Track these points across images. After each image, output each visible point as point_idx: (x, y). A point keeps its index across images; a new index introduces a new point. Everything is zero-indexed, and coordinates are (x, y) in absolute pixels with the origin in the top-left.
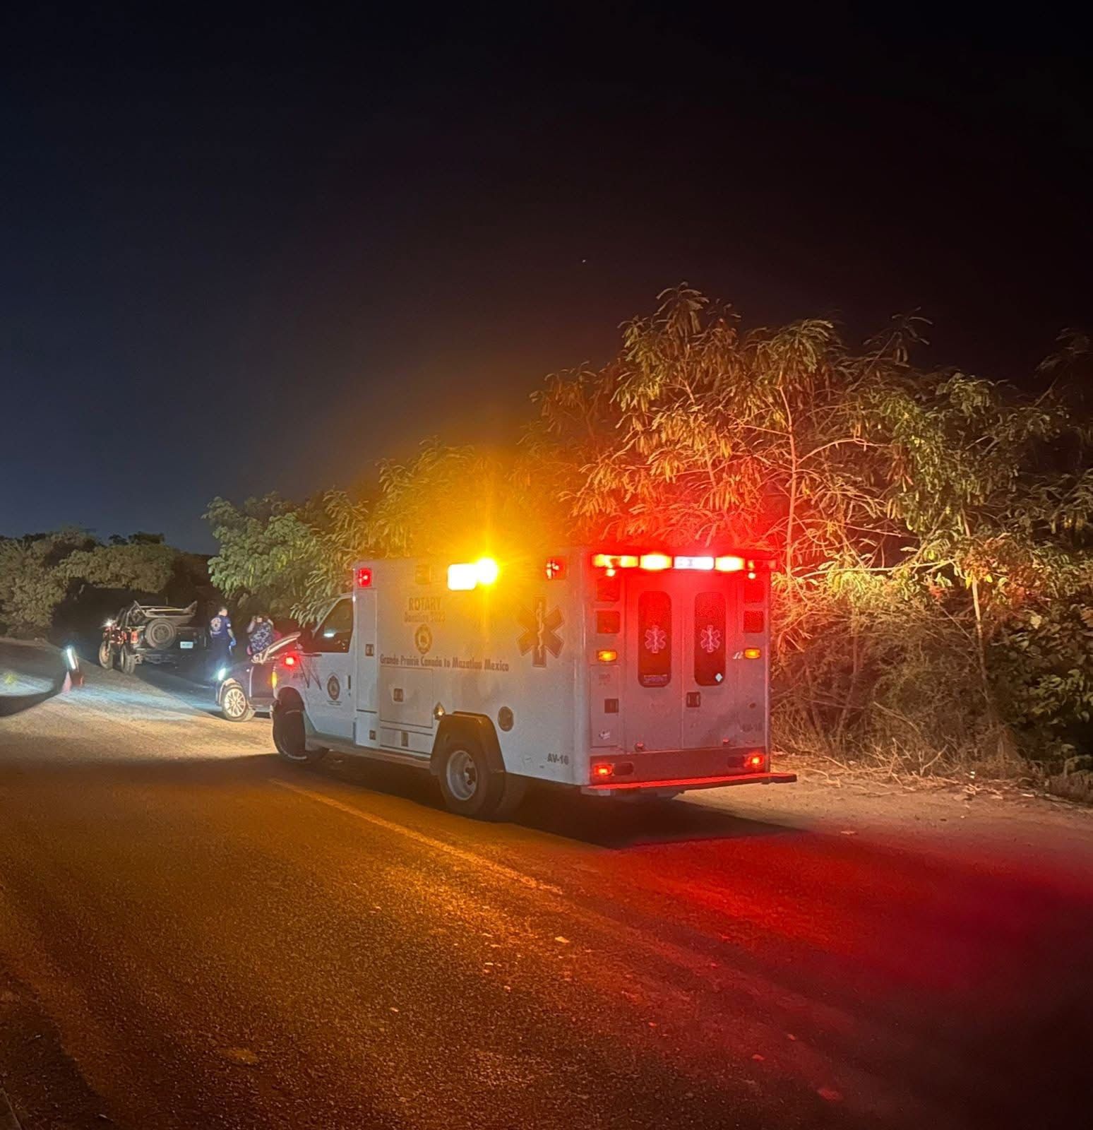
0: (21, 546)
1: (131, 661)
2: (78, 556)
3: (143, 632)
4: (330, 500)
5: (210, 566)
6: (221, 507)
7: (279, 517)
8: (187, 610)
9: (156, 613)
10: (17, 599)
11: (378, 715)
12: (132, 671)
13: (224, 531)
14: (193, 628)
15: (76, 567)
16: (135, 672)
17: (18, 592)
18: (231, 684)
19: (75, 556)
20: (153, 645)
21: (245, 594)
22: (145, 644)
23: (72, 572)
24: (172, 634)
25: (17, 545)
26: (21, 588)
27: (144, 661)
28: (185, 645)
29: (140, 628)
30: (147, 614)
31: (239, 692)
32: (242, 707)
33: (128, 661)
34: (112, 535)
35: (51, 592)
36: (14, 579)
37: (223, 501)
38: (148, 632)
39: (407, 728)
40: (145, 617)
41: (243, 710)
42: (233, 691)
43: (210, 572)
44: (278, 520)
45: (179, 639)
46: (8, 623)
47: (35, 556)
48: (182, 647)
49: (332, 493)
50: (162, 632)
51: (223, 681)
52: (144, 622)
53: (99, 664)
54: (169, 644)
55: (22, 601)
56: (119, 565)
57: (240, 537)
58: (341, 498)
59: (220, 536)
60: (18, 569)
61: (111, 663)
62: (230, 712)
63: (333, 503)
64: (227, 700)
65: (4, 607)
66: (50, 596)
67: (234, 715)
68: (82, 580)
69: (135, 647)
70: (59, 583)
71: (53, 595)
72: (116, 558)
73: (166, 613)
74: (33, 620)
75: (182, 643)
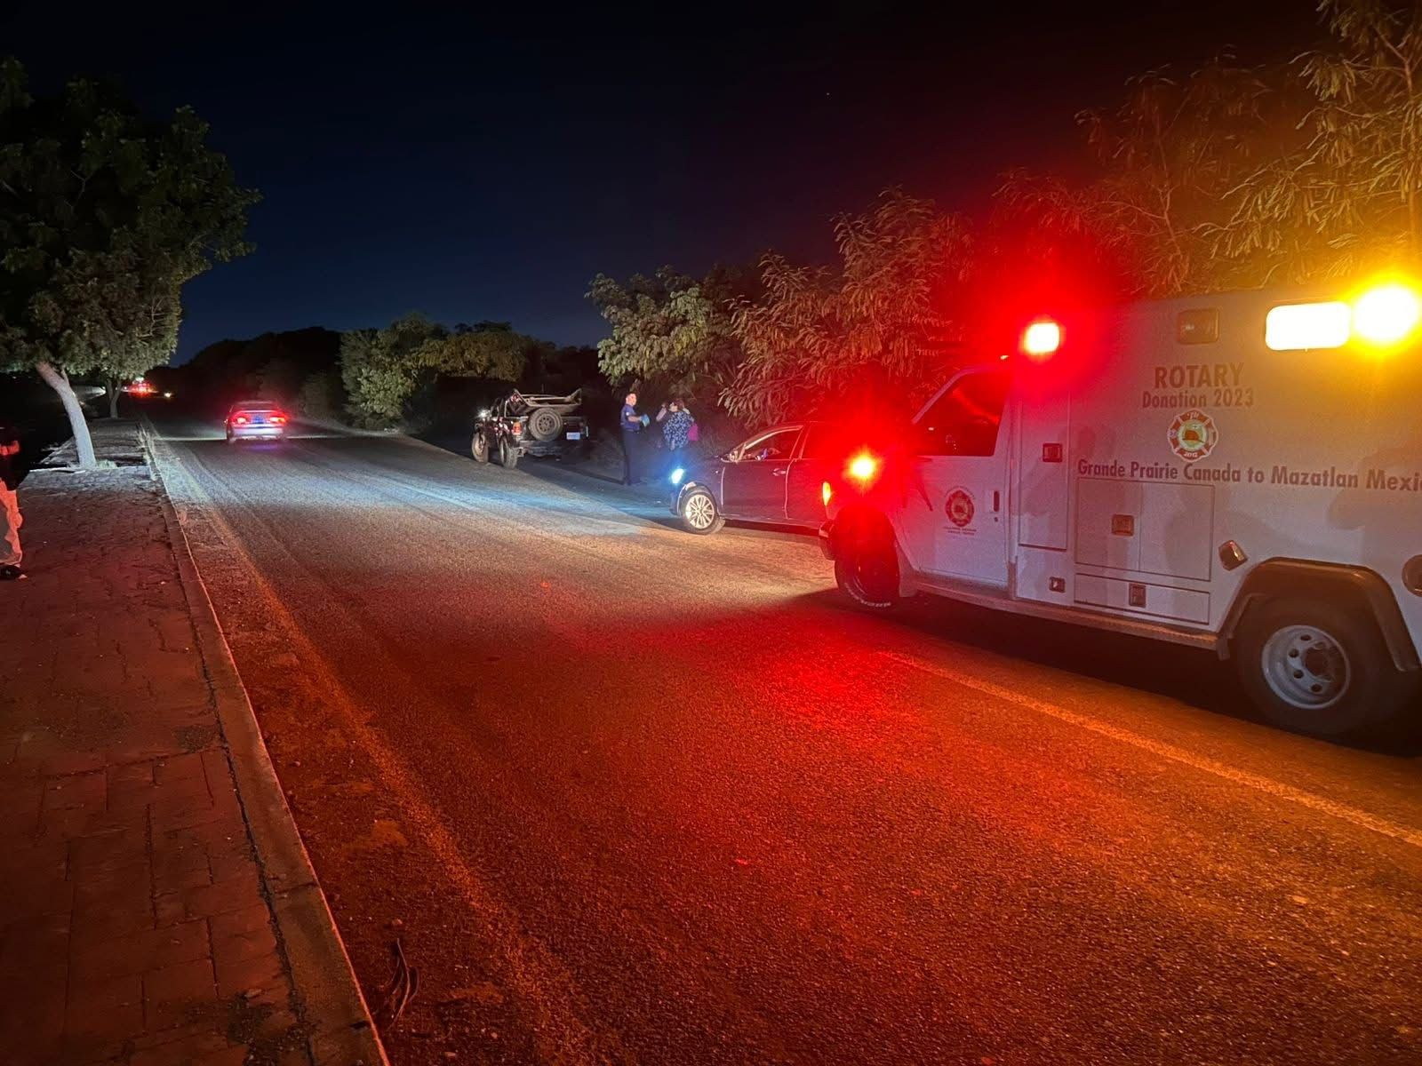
0: (365, 336)
1: (513, 454)
2: (431, 344)
3: (527, 423)
4: (765, 267)
5: (599, 349)
6: (603, 285)
7: (681, 292)
8: (568, 398)
9: (539, 402)
10: (364, 390)
11: (1070, 553)
12: (514, 464)
13: (614, 311)
14: (579, 418)
15: (430, 356)
16: (517, 467)
17: (365, 382)
18: (692, 488)
19: (428, 343)
20: (537, 436)
21: (636, 380)
22: (529, 436)
23: (425, 361)
24: (558, 424)
25: (360, 335)
26: (367, 378)
27: (526, 454)
28: (570, 436)
29: (523, 419)
30: (530, 404)
31: (705, 498)
32: (710, 516)
33: (510, 455)
34: (456, 324)
35: (400, 381)
36: (360, 370)
37: (607, 278)
38: (532, 422)
39: (1141, 578)
40: (527, 406)
41: (711, 521)
42: (697, 497)
43: (600, 356)
44: (681, 296)
45: (566, 429)
46: (355, 414)
47: (380, 346)
48: (568, 438)
49: (766, 258)
50: (548, 423)
51: (681, 486)
52: (527, 411)
53: (472, 457)
54: (555, 436)
55: (369, 392)
56: (475, 352)
57: (632, 316)
58: (778, 264)
59: (609, 316)
60: (362, 359)
61: (486, 458)
62: (693, 522)
63: (770, 269)
64: (688, 508)
65: (351, 399)
66: (400, 386)
67: (698, 526)
68: (432, 370)
69: (518, 440)
70: (407, 373)
71: (403, 384)
72: (470, 345)
73: (551, 402)
74: (383, 411)
75: (568, 434)
